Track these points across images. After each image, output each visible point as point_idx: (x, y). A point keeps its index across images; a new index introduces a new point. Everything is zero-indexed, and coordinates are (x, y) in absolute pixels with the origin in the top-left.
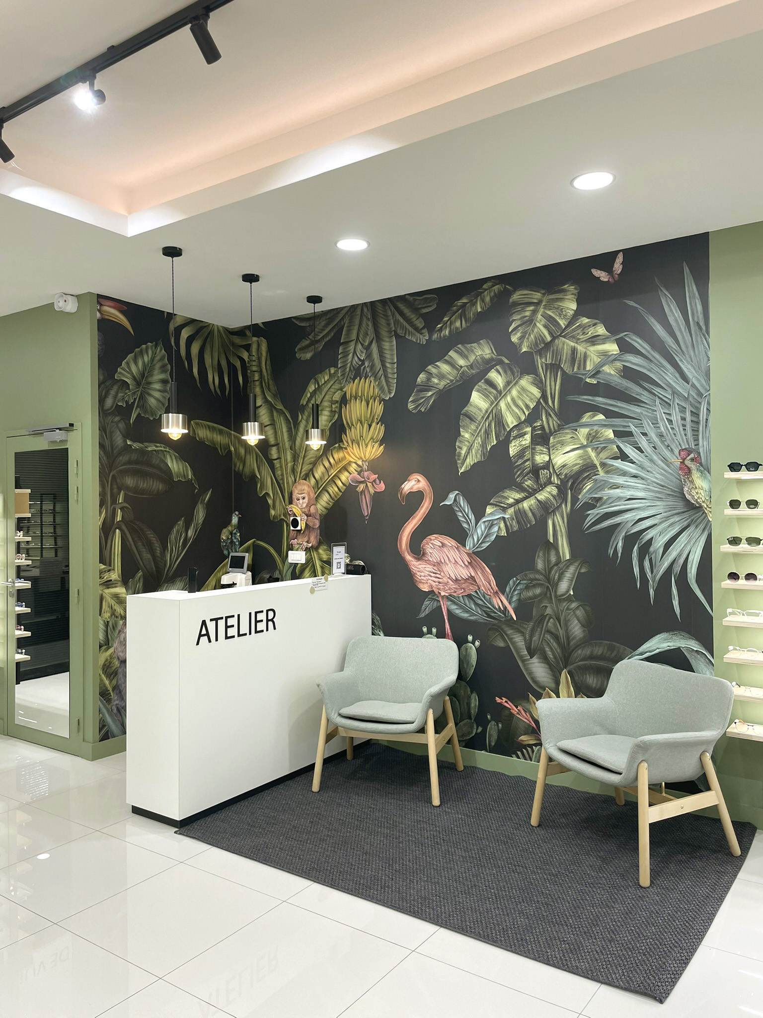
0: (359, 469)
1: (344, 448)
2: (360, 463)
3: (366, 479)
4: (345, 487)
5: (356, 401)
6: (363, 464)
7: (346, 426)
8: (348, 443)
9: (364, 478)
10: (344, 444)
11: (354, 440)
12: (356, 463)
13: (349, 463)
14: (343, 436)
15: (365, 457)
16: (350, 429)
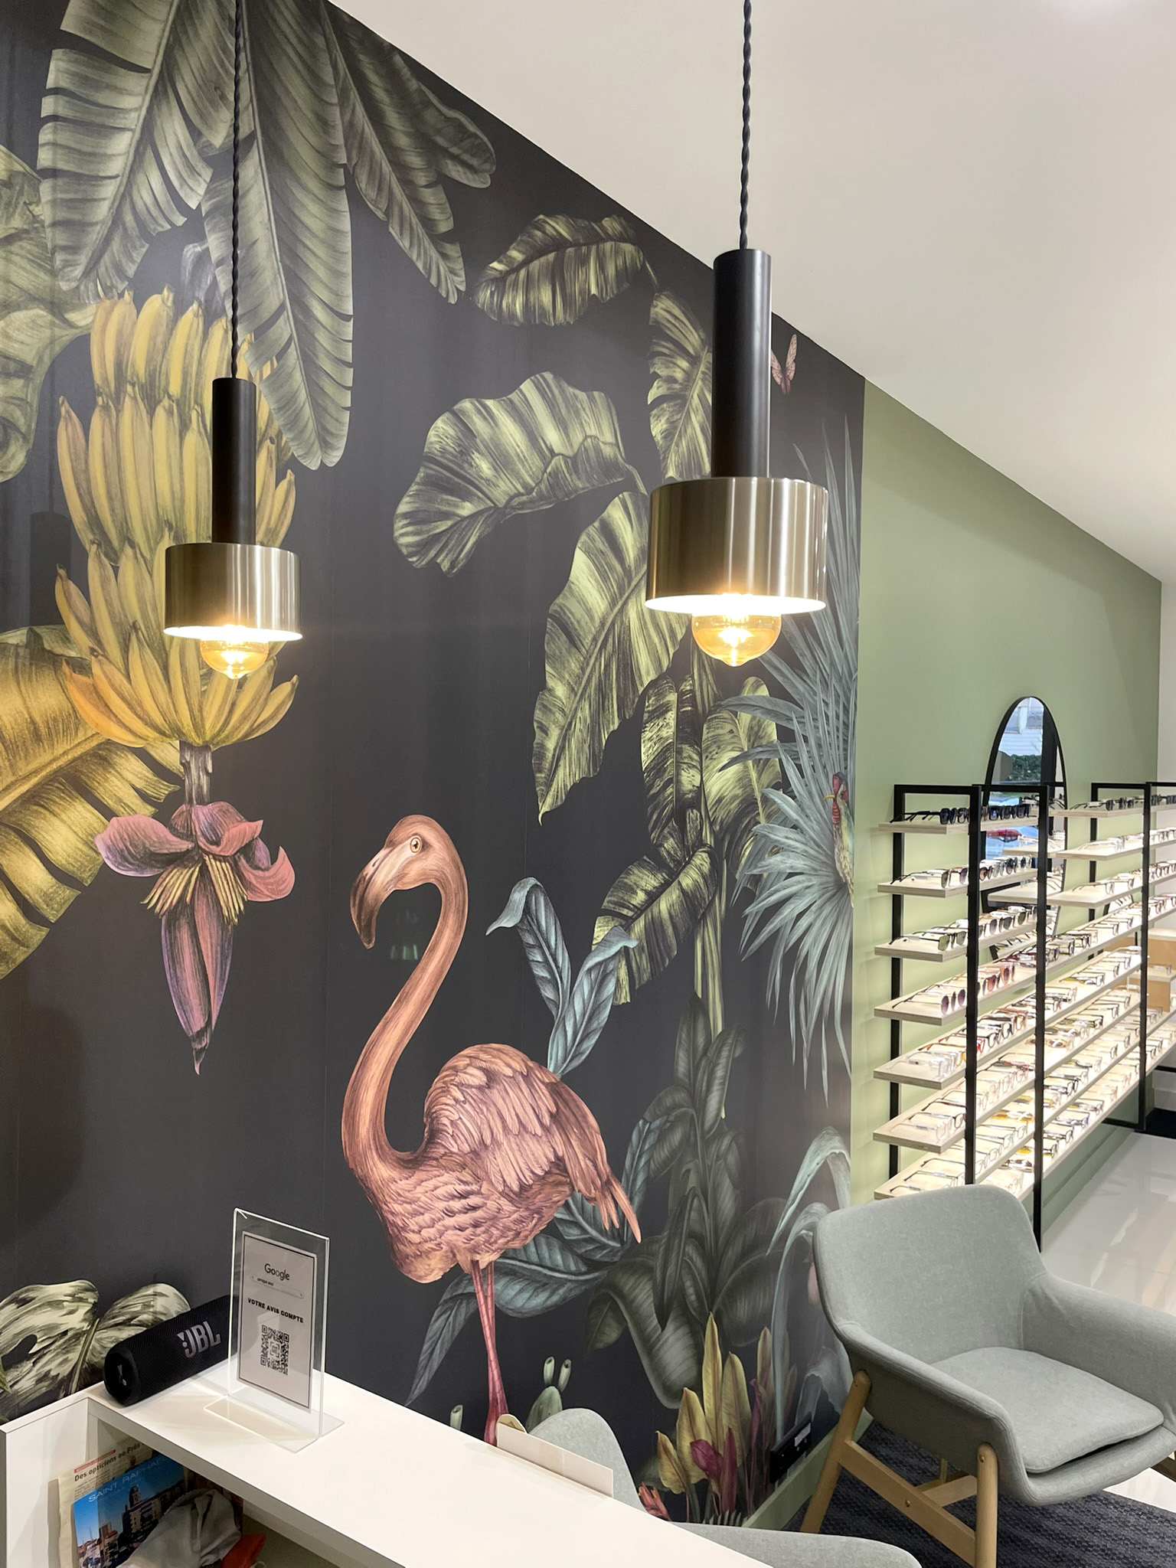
0: (164, 790)
1: (70, 661)
2: (169, 754)
3: (202, 842)
4: (67, 894)
5: (151, 412)
6: (186, 766)
7: (86, 536)
8: (93, 632)
9: (189, 835)
10: (66, 639)
11: (135, 627)
12: (143, 755)
13: (104, 754)
14: (65, 593)
15: (198, 727)
16: (114, 557)
